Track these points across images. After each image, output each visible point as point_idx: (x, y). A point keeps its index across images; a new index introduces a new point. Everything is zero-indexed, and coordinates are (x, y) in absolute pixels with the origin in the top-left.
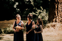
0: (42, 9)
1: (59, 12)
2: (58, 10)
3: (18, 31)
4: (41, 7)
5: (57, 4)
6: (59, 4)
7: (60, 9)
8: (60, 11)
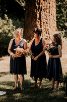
0: (7, 18)
1: (42, 25)
2: (41, 21)
3: (18, 56)
4: (6, 15)
5: (39, 11)
6: (41, 10)
7: (44, 19)
8: (44, 23)
